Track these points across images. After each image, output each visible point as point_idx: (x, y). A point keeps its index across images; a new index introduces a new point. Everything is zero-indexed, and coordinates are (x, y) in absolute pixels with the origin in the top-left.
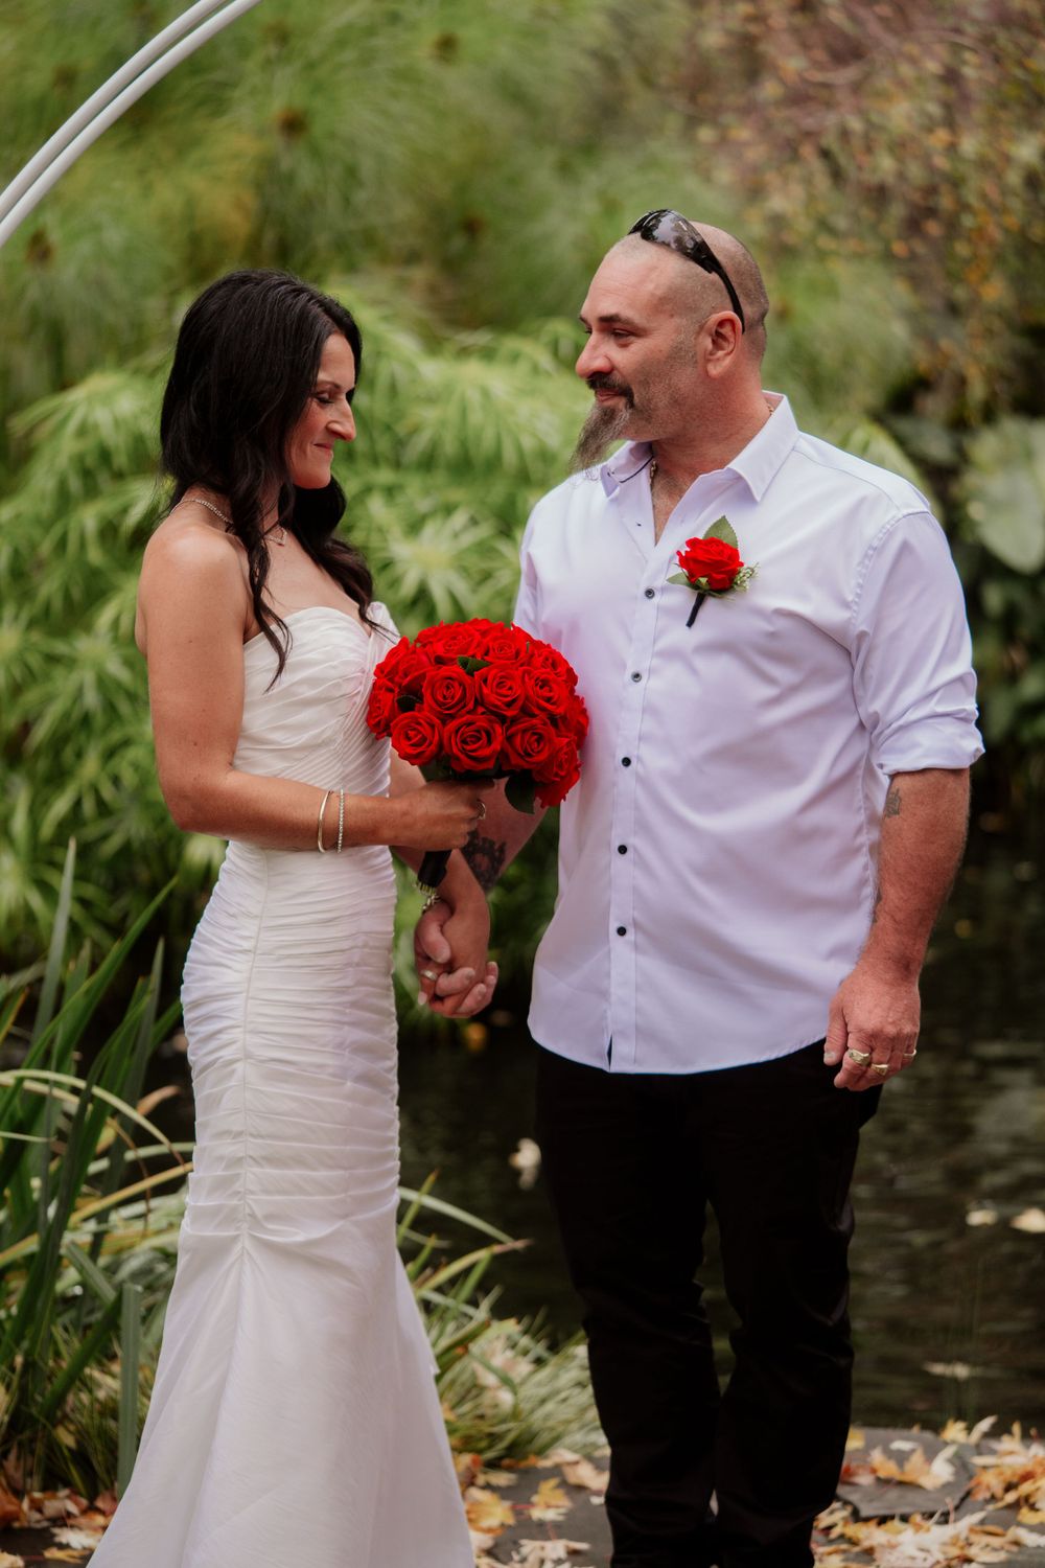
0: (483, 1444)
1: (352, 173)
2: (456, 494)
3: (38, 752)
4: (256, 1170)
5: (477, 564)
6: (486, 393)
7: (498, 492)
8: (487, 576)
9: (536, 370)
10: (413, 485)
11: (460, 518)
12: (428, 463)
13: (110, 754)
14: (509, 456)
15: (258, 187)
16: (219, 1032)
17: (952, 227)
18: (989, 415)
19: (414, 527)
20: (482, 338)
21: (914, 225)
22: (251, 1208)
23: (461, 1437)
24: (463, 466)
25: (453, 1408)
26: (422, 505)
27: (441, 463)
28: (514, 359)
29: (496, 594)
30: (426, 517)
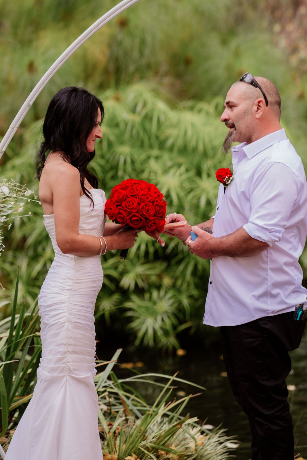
0: (185, 458)
1: (143, 42)
2: (181, 160)
3: (29, 247)
4: (70, 355)
5: (187, 185)
6: (193, 125)
7: (196, 159)
8: (191, 190)
9: (208, 113)
10: (166, 156)
11: (183, 169)
12: (171, 149)
14: (201, 147)
15: (110, 46)
19: (166, 171)
20: (190, 103)
22: (69, 367)
23: (178, 455)
24: (184, 150)
25: (176, 447)
26: (169, 164)
27: (176, 149)
28: (200, 111)
29: (194, 196)
30: (170, 168)
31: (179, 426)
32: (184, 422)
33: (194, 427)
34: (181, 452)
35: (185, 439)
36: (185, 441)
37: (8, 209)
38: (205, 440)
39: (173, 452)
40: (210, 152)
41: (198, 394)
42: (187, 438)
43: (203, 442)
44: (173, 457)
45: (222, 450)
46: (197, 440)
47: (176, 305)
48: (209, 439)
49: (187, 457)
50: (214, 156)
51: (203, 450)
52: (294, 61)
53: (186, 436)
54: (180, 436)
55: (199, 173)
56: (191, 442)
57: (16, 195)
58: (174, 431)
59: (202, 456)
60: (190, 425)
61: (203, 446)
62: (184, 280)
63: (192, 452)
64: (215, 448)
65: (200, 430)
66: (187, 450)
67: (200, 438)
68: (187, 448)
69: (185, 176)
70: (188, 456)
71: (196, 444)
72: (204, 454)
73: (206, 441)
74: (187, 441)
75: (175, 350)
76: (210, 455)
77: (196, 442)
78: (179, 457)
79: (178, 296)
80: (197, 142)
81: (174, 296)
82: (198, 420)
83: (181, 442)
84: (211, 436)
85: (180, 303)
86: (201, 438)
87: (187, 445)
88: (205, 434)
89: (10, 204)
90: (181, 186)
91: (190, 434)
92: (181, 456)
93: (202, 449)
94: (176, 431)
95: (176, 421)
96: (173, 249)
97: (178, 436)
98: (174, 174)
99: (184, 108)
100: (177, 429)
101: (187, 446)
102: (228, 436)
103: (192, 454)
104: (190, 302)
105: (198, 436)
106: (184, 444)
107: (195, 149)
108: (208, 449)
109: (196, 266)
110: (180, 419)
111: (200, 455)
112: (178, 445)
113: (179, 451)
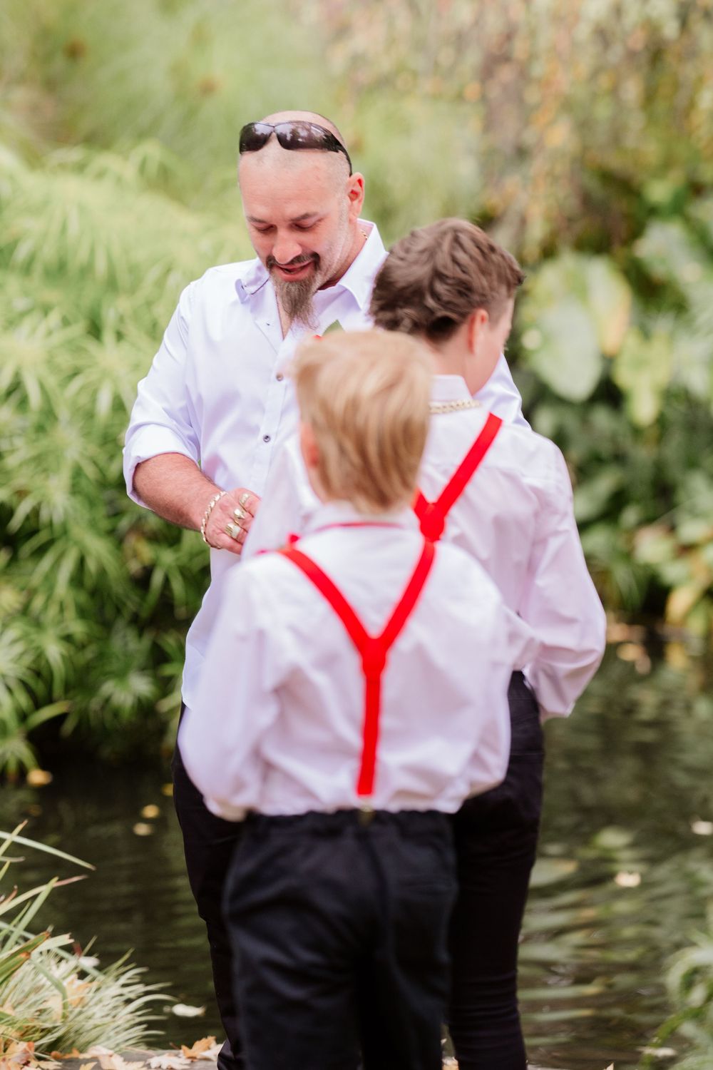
0: (37, 1035)
2: (51, 295)
5: (65, 360)
6: (82, 209)
7: (90, 294)
8: (75, 373)
9: (119, 180)
10: (13, 285)
11: (54, 318)
12: (27, 269)
14: (101, 266)
17: (524, 75)
18: (549, 252)
19: (12, 323)
20: (74, 154)
21: (487, 71)
23: (20, 1028)
24: (58, 272)
25: (14, 1008)
26: (20, 304)
27: (38, 269)
28: (100, 175)
29: (82, 388)
30: (23, 314)
31: (23, 956)
32: (35, 946)
33: (61, 959)
34: (26, 1020)
35: (37, 989)
36: (36, 993)
38: (88, 993)
39: (8, 1021)
40: (124, 279)
41: (75, 879)
42: (43, 986)
43: (82, 996)
44: (5, 1032)
45: (130, 1017)
46: (68, 993)
47: (28, 660)
48: (98, 990)
49: (41, 1034)
50: (133, 290)
51: (82, 1017)
52: (339, 58)
53: (42, 983)
54: (24, 981)
55: (95, 330)
56: (54, 995)
58: (11, 968)
59: (81, 1031)
60: (52, 955)
61: (83, 1007)
62: (49, 598)
63: (55, 1021)
64: (114, 1013)
65: (76, 968)
66: (44, 1017)
67: (75, 987)
68: (41, 1012)
69: (59, 337)
70: (43, 1030)
71: (65, 1001)
72: (83, 1025)
73: (91, 994)
74: (43, 994)
75: (23, 771)
76: (97, 1029)
77: (64, 997)
78: (23, 1032)
79: (34, 636)
80: (92, 252)
81: (24, 637)
82: (72, 941)
83: (26, 997)
84: (103, 982)
85: (40, 655)
86: (79, 987)
87: (42, 1003)
88: (88, 979)
90: (50, 362)
91: (50, 978)
92: (27, 1031)
93: (80, 1013)
94: (15, 968)
95: (17, 943)
96: (27, 518)
97: (21, 981)
98: (34, 330)
99: (62, 166)
100: (18, 962)
101: (42, 1007)
102: (147, 984)
103: (55, 1028)
104: (65, 652)
105: (72, 983)
106: (35, 1002)
107: (86, 271)
108: (94, 1014)
109: (81, 562)
110: (26, 940)
111: (76, 1028)
112: (20, 1004)
113: (21, 1019)
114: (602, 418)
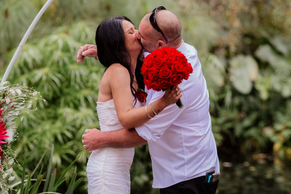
13: (30, 136)
16: (98, 179)
37: (20, 106)
57: (26, 95)
89: (22, 102)
114: (252, 99)
